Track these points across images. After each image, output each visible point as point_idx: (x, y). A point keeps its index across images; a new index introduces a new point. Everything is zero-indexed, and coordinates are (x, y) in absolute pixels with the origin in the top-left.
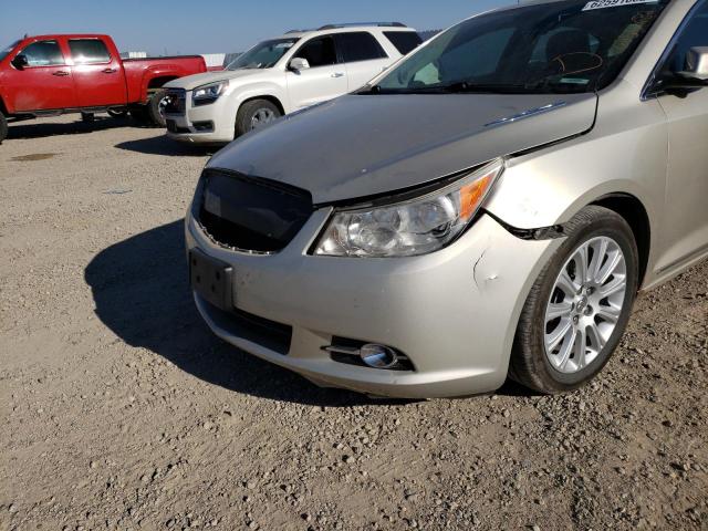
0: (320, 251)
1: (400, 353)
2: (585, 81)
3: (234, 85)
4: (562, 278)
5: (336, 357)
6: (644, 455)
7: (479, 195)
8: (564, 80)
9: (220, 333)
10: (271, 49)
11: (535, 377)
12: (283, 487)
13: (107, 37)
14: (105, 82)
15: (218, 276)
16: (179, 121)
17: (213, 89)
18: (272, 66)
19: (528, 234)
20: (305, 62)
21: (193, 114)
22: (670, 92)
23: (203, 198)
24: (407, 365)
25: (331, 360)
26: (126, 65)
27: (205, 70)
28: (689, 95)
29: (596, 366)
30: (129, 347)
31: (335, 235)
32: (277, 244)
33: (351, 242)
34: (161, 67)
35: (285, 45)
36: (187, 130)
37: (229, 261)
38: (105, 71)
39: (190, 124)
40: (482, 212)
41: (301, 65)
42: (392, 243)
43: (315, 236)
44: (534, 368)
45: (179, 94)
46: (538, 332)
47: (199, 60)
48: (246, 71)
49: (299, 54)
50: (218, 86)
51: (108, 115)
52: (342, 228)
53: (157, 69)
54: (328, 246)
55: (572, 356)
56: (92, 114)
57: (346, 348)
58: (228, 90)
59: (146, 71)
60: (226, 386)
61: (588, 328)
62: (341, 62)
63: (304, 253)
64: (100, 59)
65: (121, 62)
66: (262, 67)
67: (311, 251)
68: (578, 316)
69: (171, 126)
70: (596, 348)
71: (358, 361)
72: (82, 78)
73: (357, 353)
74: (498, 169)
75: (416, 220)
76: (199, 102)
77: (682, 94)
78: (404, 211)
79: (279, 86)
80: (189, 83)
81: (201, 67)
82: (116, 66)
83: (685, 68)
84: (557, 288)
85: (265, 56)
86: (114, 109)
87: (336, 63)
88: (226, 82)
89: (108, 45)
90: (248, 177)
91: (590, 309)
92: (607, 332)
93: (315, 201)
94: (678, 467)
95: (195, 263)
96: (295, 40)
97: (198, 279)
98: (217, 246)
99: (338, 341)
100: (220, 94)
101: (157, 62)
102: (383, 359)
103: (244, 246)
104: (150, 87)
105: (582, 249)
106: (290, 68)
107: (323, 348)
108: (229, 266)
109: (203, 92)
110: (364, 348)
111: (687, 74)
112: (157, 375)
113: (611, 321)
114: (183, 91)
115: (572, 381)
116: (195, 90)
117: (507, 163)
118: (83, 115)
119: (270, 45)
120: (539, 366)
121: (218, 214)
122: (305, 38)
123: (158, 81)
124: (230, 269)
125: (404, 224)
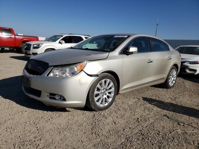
0: (49, 76)
1: (63, 97)
2: (109, 50)
3: (44, 45)
4: (98, 86)
5: (50, 98)
6: (110, 121)
7: (82, 67)
8: (106, 50)
9: (27, 94)
10: (56, 37)
11: (92, 105)
12: (34, 123)
13: (12, 29)
14: (9, 40)
15: (28, 80)
16: (28, 52)
17: (39, 45)
18: (55, 41)
19: (91, 76)
20: (64, 42)
21: (32, 50)
22: (125, 54)
23: (28, 65)
24: (64, 100)
25: (49, 99)
26: (16, 37)
27: (38, 40)
28: (129, 55)
29: (107, 107)
30: (4, 99)
31: (53, 72)
32: (41, 74)
33: (56, 74)
34: (26, 38)
35: (59, 37)
36: (30, 55)
37: (30, 77)
38: (10, 38)
39: (31, 53)
40: (82, 70)
41: (63, 42)
42: (64, 75)
43: (49, 72)
44: (92, 104)
45: (29, 46)
46: (93, 96)
47: (37, 38)
48: (48, 42)
49: (62, 39)
50: (40, 45)
51: (9, 49)
52: (55, 71)
53: (25, 38)
54: (51, 74)
55: (101, 103)
56: (4, 48)
57: (52, 96)
58: (43, 46)
59: (22, 39)
60: (27, 107)
61: (105, 98)
62: (73, 43)
63: (46, 75)
64: (9, 34)
65: (15, 36)
66: (53, 41)
67: (48, 75)
68: (103, 95)
69: (26, 53)
70: (107, 103)
71: (55, 99)
72: (3, 39)
73: (54, 97)
74: (86, 63)
75: (70, 71)
76: (34, 48)
77: (128, 55)
78: (68, 69)
79: (56, 46)
80: (32, 43)
81: (37, 40)
82: (13, 36)
83: (128, 50)
84: (97, 88)
85: (54, 39)
86: (11, 48)
87: (72, 43)
88: (42, 44)
89: (12, 31)
90: (37, 60)
91: (106, 94)
92: (110, 100)
93: (49, 65)
94: (115, 123)
95: (23, 78)
96: (62, 36)
97: (23, 82)
98: (29, 74)
99: (51, 94)
100: (41, 46)
101: (25, 37)
102: (60, 98)
103: (34, 74)
104: (22, 43)
105: (103, 81)
106: (60, 43)
107: (48, 96)
108: (30, 78)
109: (36, 46)
110: (56, 96)
111: (127, 51)
112: (10, 104)
113: (111, 98)
114: (31, 45)
115: (101, 108)
116: (34, 45)
117: (88, 62)
118: (1, 48)
119: (56, 36)
120: (93, 103)
121: (30, 68)
122: (65, 36)
123: (24, 42)
124: (30, 79)
125: (68, 72)
